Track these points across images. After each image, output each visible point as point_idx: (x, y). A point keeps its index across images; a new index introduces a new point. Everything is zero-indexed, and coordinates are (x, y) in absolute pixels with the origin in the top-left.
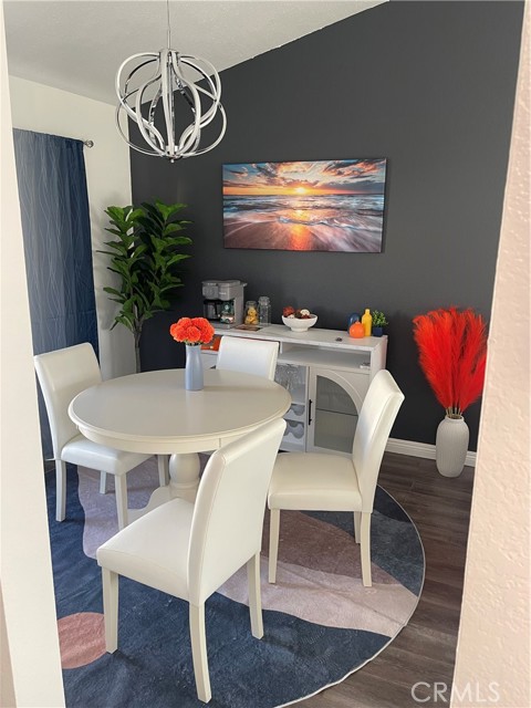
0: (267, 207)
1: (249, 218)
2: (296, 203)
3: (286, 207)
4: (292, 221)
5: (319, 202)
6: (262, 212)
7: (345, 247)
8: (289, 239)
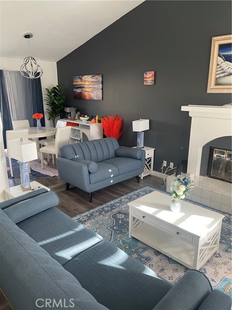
0: (81, 87)
1: (78, 91)
2: (86, 86)
3: (84, 88)
4: (86, 91)
5: (90, 86)
6: (80, 89)
7: (96, 99)
8: (85, 96)
